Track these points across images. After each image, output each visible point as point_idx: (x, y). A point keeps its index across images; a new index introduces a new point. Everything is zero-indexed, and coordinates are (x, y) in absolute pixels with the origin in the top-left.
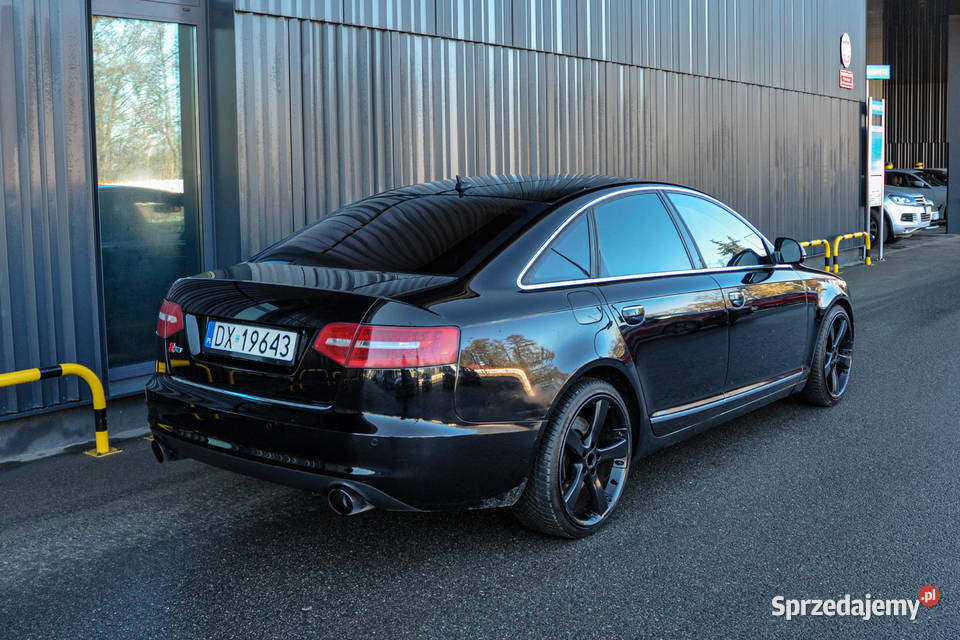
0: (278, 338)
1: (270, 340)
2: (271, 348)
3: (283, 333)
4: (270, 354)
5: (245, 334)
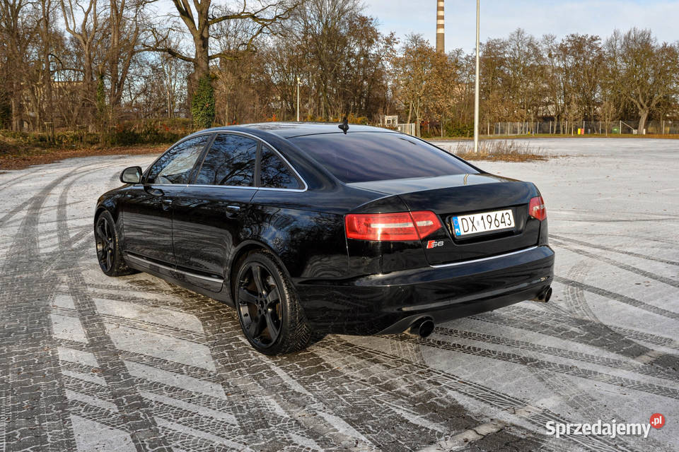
0: (503, 216)
1: (499, 218)
2: (502, 222)
3: (505, 212)
4: (502, 226)
5: (482, 219)
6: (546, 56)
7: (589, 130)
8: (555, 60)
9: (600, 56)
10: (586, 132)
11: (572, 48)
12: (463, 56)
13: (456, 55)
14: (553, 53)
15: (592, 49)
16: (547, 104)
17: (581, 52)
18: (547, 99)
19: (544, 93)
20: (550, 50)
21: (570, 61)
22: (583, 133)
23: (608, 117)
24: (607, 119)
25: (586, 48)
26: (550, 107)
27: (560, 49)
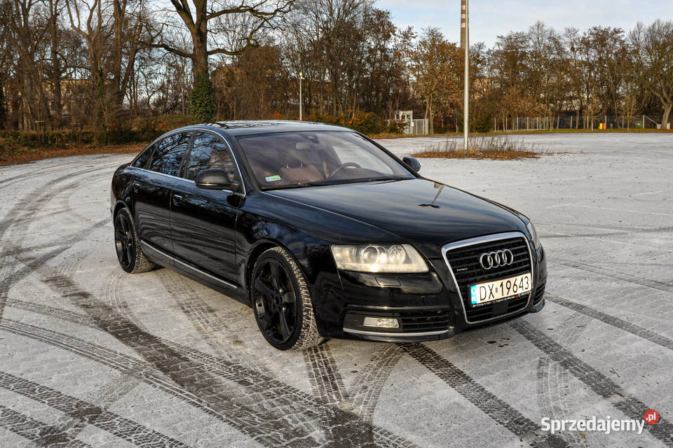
6: (568, 49)
7: (612, 125)
8: (577, 53)
9: (624, 49)
10: (608, 126)
11: (594, 41)
12: (485, 50)
13: (477, 49)
14: (575, 46)
15: (615, 42)
16: (571, 98)
17: (604, 45)
18: (571, 93)
19: (568, 87)
20: (572, 44)
21: (593, 55)
22: (605, 127)
23: (630, 111)
24: (628, 113)
25: (609, 41)
26: (574, 102)
27: (582, 42)
